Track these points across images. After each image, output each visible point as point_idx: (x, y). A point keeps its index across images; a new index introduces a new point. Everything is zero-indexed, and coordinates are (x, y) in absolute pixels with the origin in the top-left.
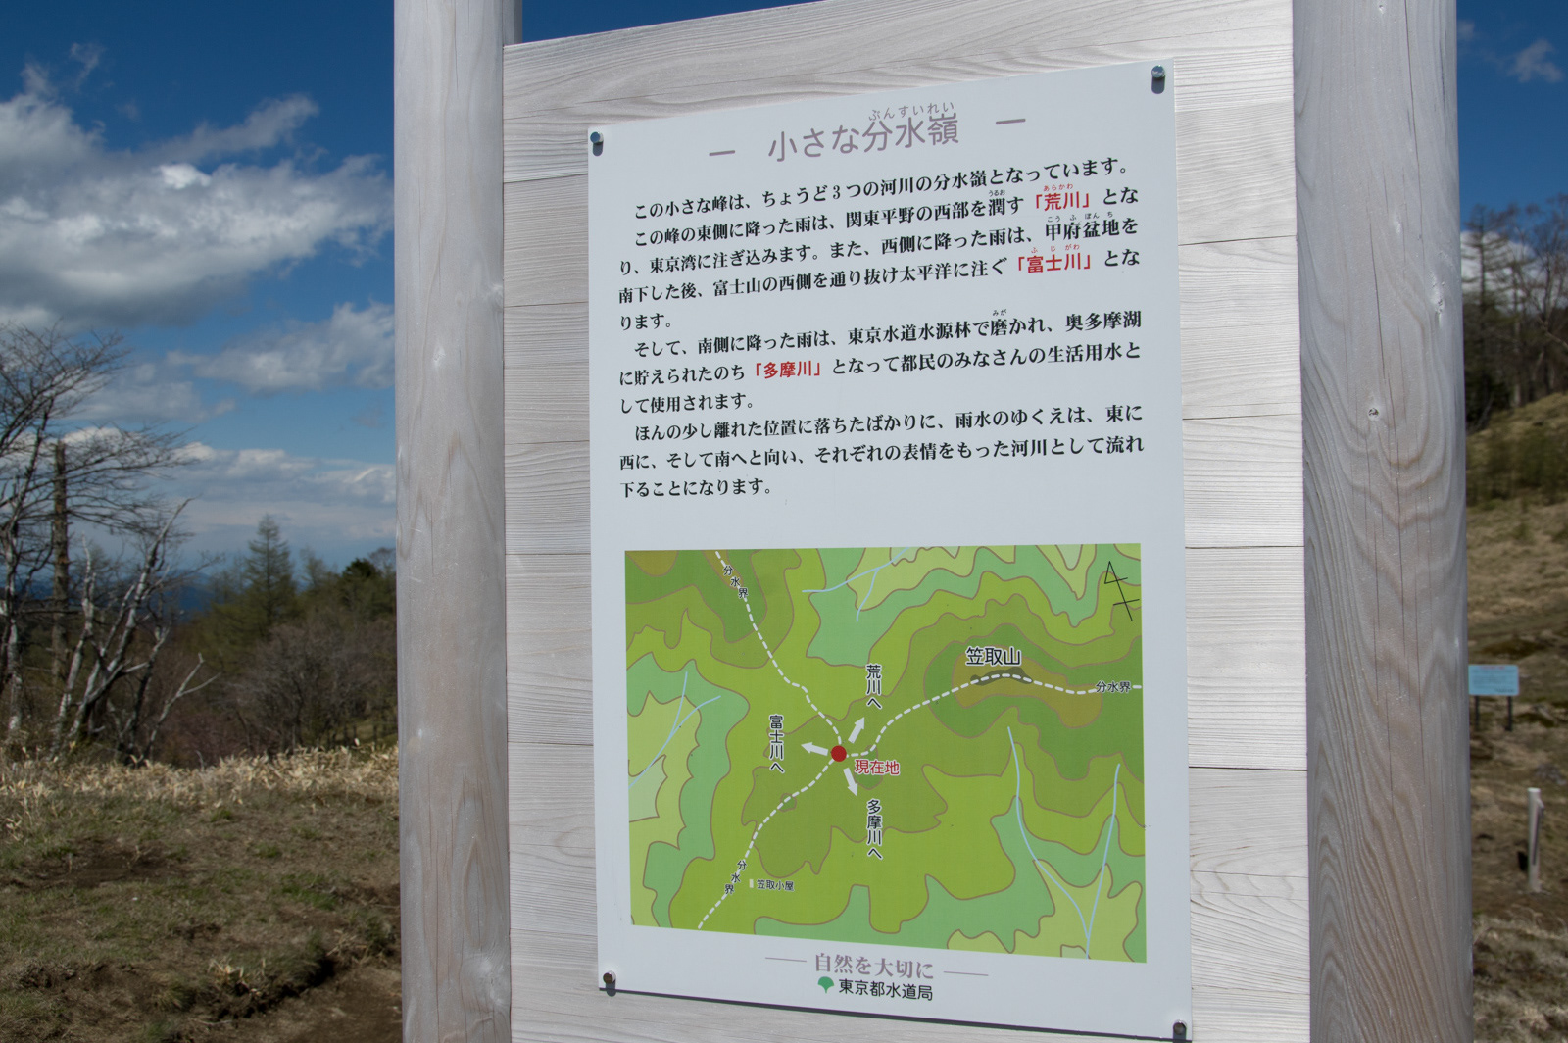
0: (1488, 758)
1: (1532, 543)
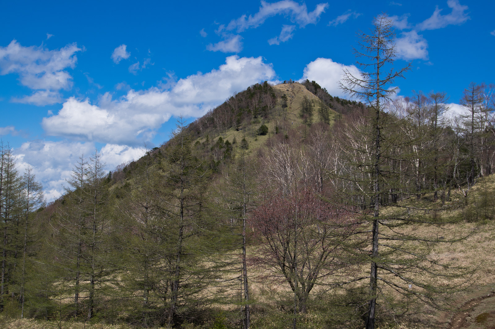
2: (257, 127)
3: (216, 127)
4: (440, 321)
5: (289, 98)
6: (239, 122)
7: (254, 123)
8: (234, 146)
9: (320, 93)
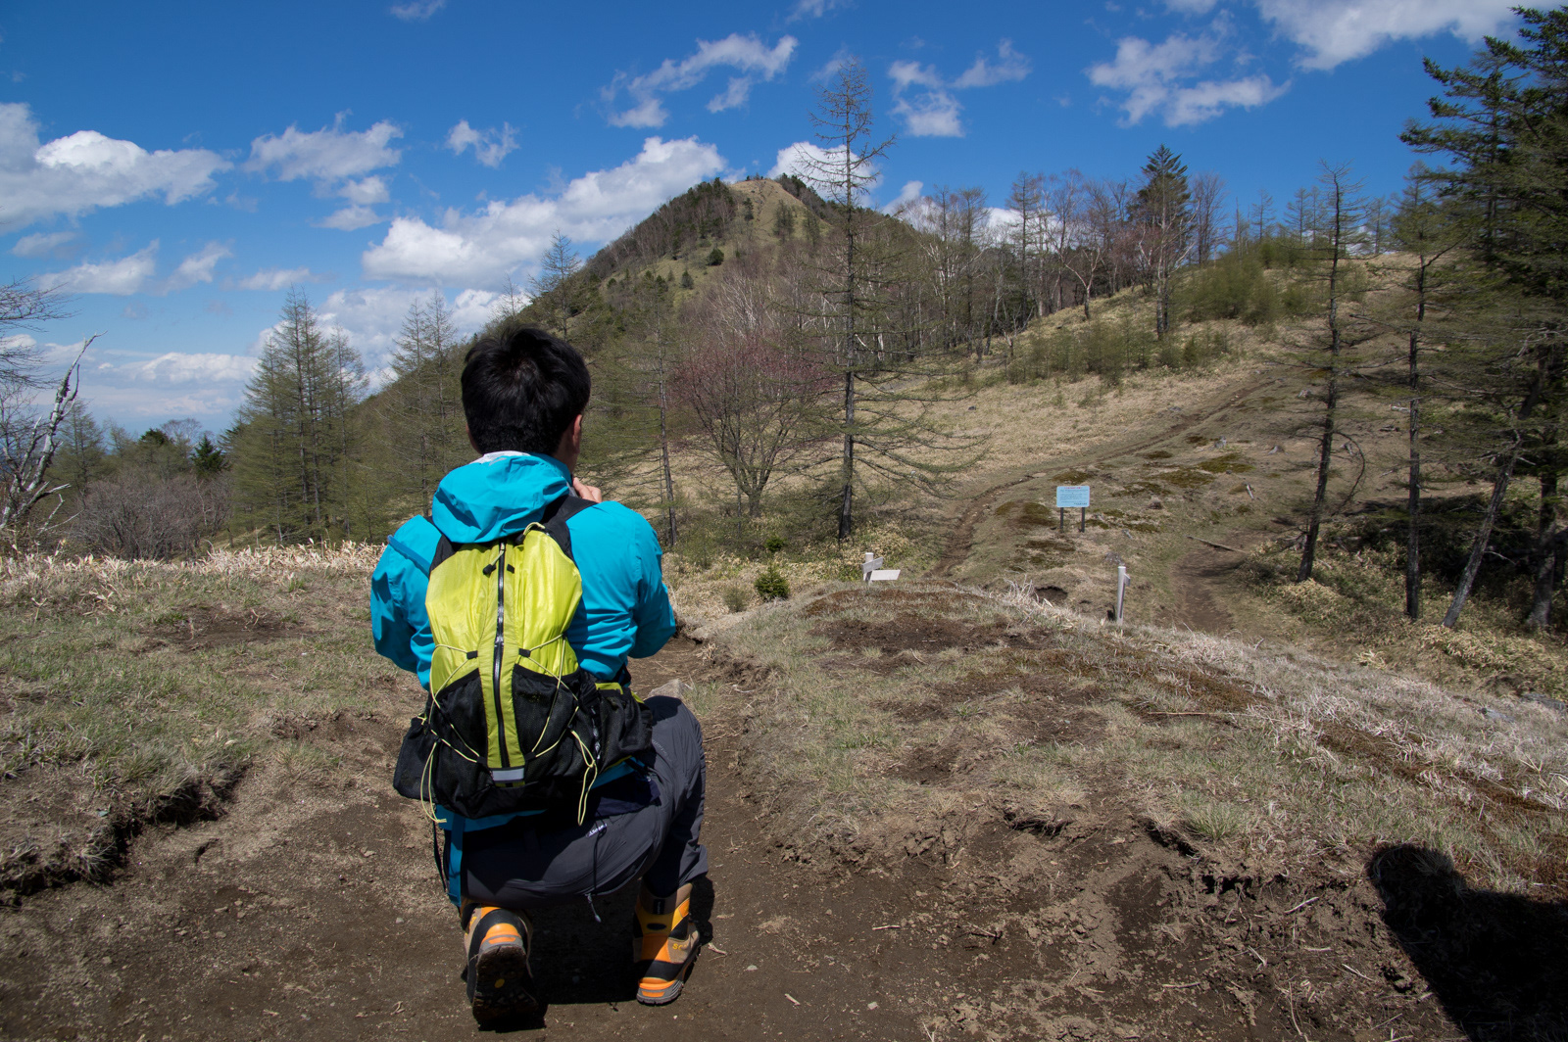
0: (1073, 550)
1: (1066, 408)
2: (706, 253)
3: (640, 255)
4: (948, 517)
5: (755, 205)
6: (677, 246)
7: (701, 246)
8: (671, 284)
9: (804, 195)
